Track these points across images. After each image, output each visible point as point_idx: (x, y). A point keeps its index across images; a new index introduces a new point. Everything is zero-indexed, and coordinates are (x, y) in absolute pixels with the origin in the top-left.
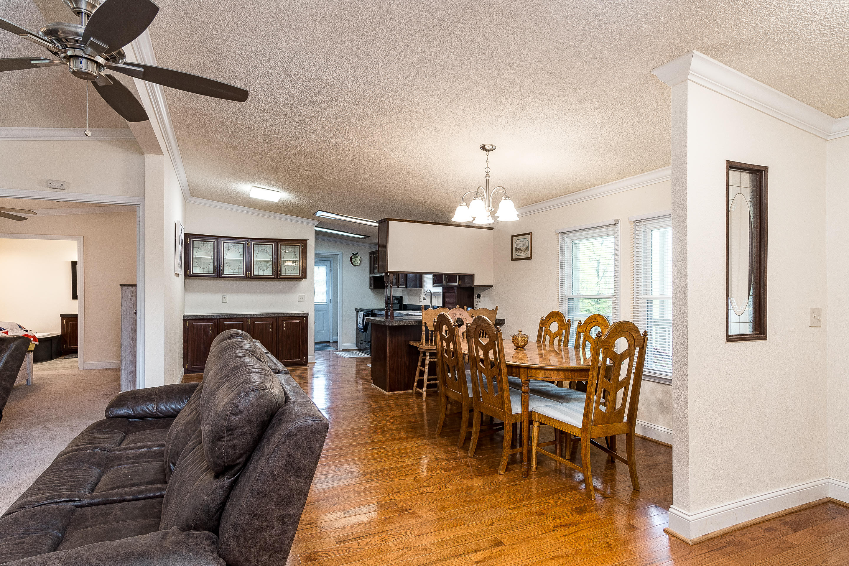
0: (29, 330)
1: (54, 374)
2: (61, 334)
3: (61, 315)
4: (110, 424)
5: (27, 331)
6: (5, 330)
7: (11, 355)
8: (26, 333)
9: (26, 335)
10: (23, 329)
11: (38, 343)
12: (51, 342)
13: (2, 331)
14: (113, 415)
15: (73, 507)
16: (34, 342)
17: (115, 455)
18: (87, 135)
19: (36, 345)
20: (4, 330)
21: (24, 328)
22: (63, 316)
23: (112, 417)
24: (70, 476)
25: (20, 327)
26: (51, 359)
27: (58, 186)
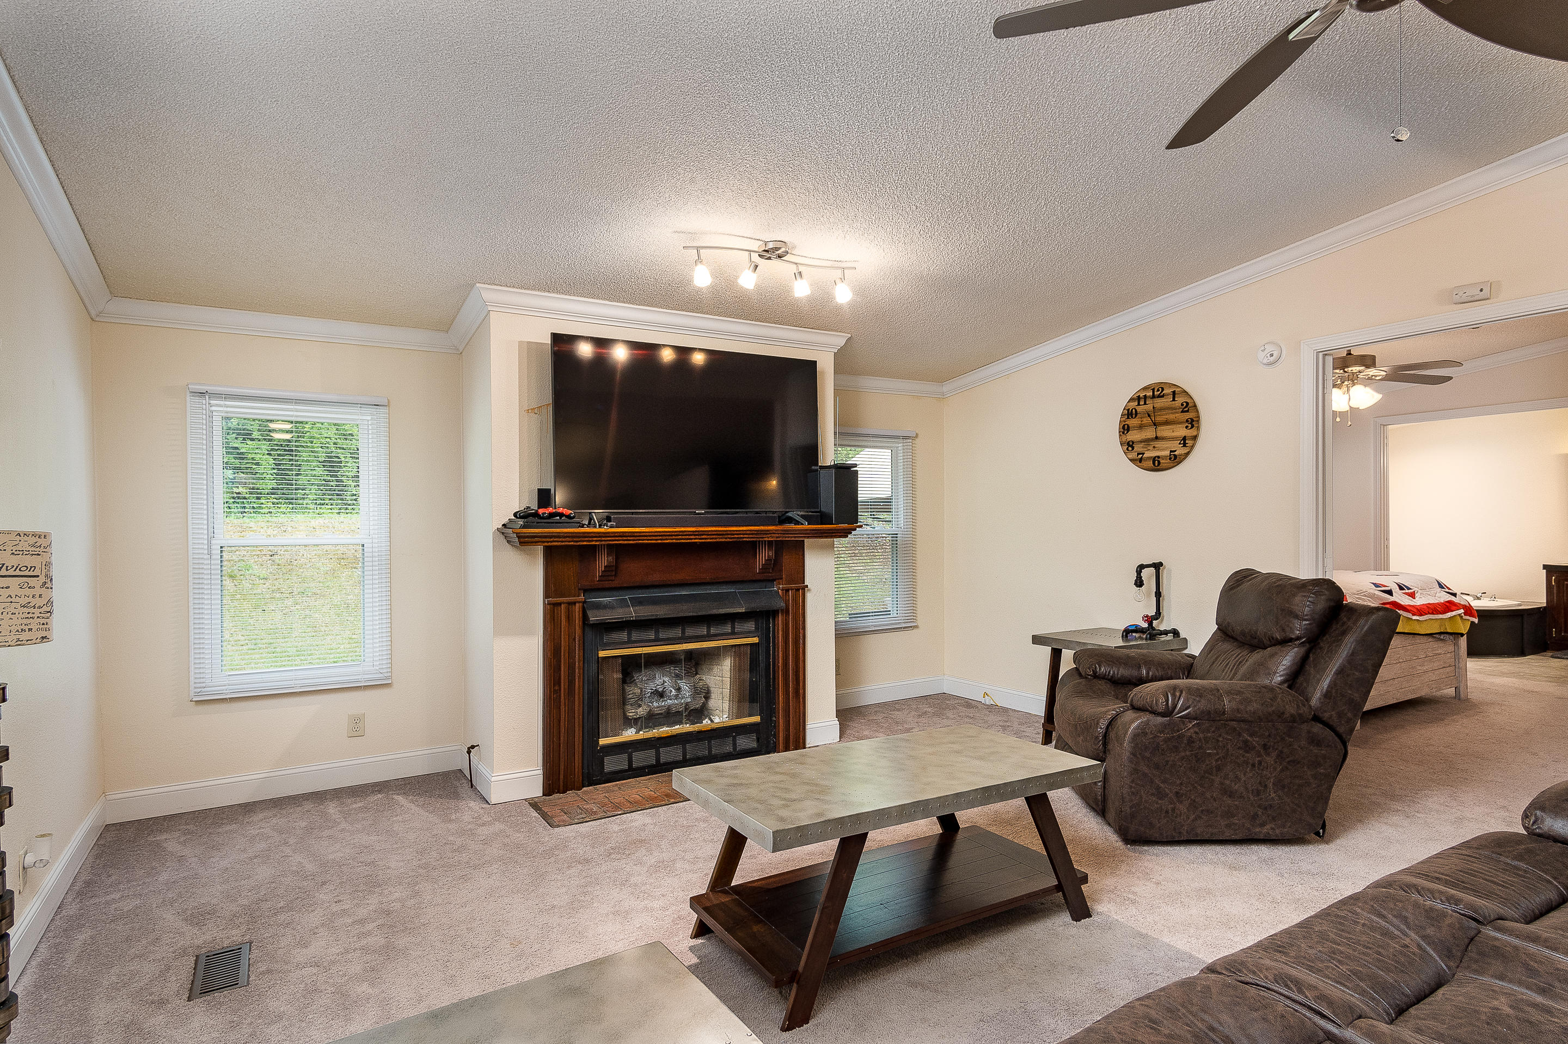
0: (1458, 593)
1: (1516, 685)
2: (1545, 605)
3: (1545, 567)
4: (1529, 851)
5: (1455, 595)
6: (1411, 589)
7: (1362, 641)
8: (1453, 598)
9: (1450, 602)
10: (1447, 590)
11: (1476, 621)
12: (1522, 619)
13: (1404, 591)
14: (1539, 828)
15: (1321, 1034)
16: (1468, 617)
17: (1497, 943)
18: (1398, 140)
19: (1472, 623)
20: (1409, 589)
21: (1450, 589)
22: (1550, 569)
23: (1540, 835)
24: (1364, 946)
25: (1441, 586)
26: (1522, 653)
27: (1472, 296)
